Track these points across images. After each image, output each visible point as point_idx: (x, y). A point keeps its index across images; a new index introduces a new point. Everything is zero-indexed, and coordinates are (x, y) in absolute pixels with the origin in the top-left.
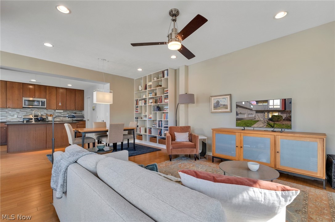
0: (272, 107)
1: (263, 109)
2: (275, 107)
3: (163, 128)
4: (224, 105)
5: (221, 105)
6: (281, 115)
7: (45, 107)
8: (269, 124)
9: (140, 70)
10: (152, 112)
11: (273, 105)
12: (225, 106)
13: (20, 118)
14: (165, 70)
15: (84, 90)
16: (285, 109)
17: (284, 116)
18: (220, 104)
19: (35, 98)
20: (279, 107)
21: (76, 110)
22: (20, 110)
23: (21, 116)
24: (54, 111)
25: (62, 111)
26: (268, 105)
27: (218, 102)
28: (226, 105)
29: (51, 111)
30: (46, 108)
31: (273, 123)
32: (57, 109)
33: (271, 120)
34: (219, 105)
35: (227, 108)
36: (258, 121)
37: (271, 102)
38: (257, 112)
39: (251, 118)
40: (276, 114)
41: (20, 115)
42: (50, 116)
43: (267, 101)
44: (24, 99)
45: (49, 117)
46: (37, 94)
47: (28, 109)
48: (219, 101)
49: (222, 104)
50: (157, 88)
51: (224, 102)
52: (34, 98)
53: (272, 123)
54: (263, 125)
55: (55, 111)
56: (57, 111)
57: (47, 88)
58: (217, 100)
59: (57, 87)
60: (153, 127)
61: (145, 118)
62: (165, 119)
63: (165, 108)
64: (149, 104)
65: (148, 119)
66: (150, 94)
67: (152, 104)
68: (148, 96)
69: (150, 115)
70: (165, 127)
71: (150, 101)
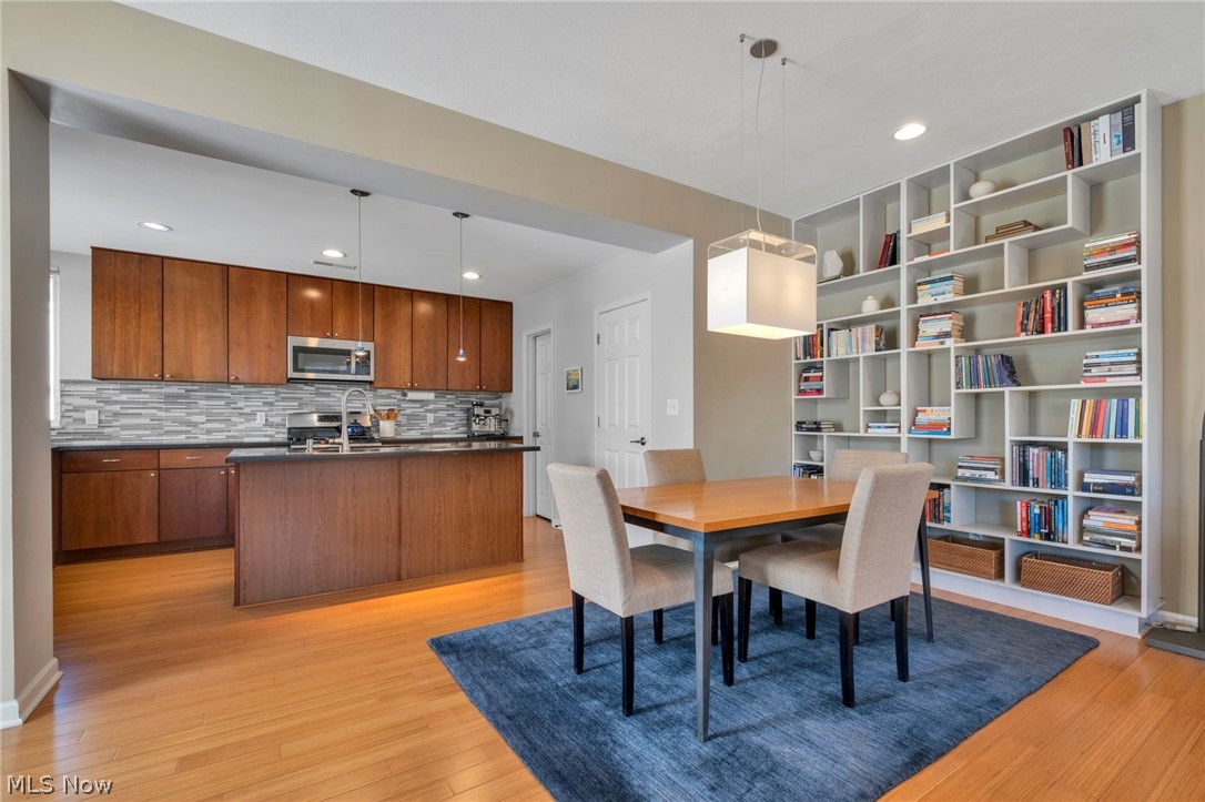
3: (1071, 491)
7: (371, 378)
9: (911, 131)
10: (954, 391)
13: (278, 425)
14: (1094, 116)
15: (511, 304)
19: (332, 337)
21: (485, 391)
22: (277, 394)
23: (278, 420)
24: (399, 397)
25: (430, 396)
29: (389, 397)
30: (371, 383)
32: (413, 388)
41: (277, 415)
42: (388, 418)
44: (293, 341)
45: (381, 423)
46: (341, 320)
47: (306, 388)
50: (1006, 241)
52: (328, 337)
55: (405, 395)
56: (412, 395)
57: (377, 294)
59: (412, 291)
60: (957, 478)
61: (879, 427)
62: (1093, 432)
63: (1098, 365)
64: (922, 345)
65: (909, 432)
66: (928, 286)
67: (950, 343)
68: (914, 298)
69: (925, 411)
70: (1095, 484)
71: (930, 327)
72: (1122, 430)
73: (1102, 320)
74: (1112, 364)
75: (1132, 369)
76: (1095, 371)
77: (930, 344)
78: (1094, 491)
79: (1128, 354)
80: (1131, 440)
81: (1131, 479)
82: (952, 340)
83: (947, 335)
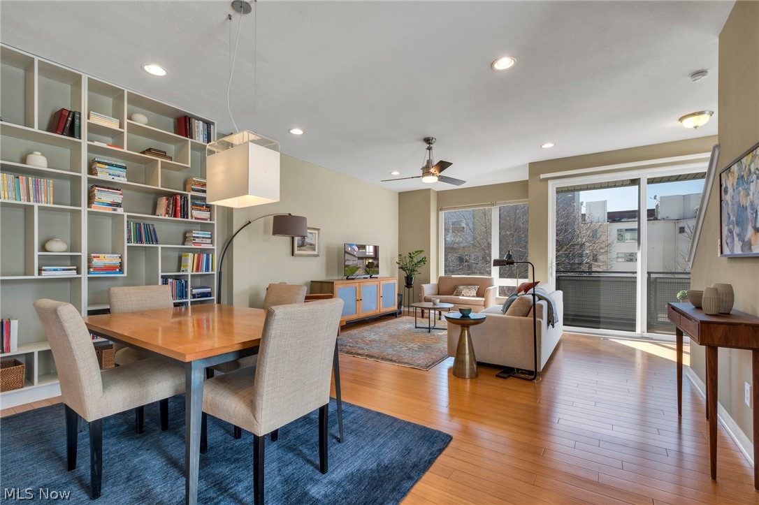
0: (368, 254)
1: (363, 256)
3: (190, 298)
4: (311, 244)
5: (307, 243)
6: (374, 262)
8: (367, 271)
9: (156, 70)
10: (126, 244)
11: (369, 252)
12: (313, 247)
16: (376, 255)
17: (376, 263)
18: (305, 242)
20: (372, 254)
26: (366, 252)
27: (303, 239)
28: (313, 244)
33: (367, 266)
34: (305, 244)
35: (314, 250)
36: (359, 268)
37: (367, 249)
38: (360, 258)
39: (354, 265)
40: (370, 261)
43: (364, 247)
49: (308, 241)
50: (159, 160)
51: (312, 239)
53: (368, 269)
54: (362, 272)
61: (56, 270)
62: (198, 270)
63: (198, 237)
64: (96, 208)
65: (89, 273)
66: (107, 167)
67: (120, 211)
68: (91, 171)
69: (99, 257)
70: (198, 294)
71: (103, 196)
72: (207, 269)
73: (198, 217)
74: (203, 238)
75: (209, 241)
76: (197, 240)
77: (106, 209)
78: (198, 297)
79: (208, 234)
80: (210, 272)
81: (209, 290)
82: (122, 209)
83: (118, 205)
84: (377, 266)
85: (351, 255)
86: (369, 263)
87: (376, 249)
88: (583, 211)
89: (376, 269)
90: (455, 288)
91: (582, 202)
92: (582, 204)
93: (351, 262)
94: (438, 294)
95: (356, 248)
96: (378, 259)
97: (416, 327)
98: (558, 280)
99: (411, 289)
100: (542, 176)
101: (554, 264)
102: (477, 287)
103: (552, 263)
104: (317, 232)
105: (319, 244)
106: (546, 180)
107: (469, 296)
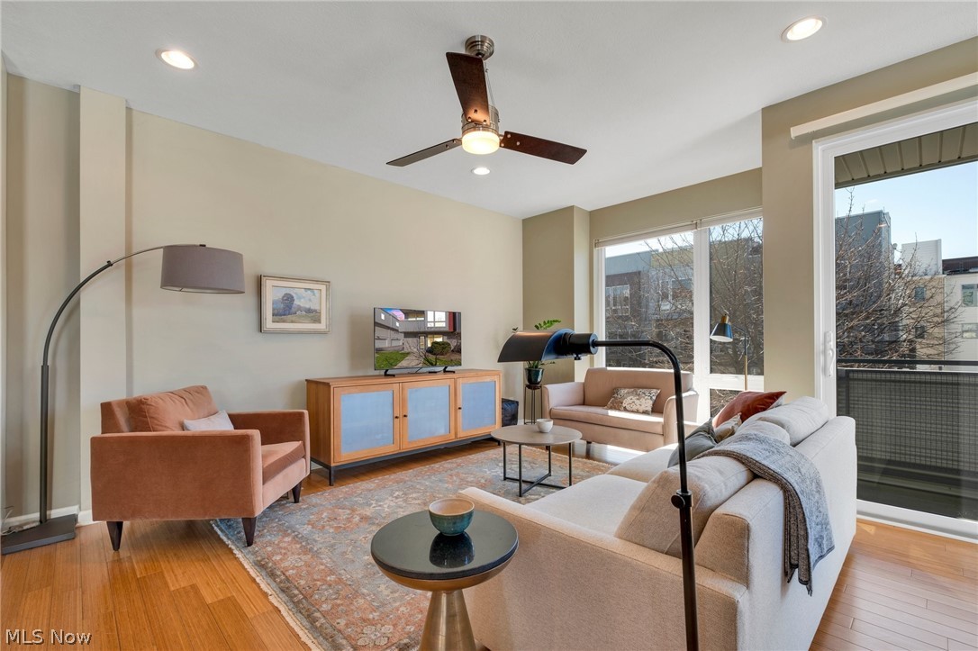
0: (432, 325)
1: (417, 330)
2: (437, 325)
4: (309, 311)
5: (299, 308)
6: (449, 341)
8: (428, 361)
11: (434, 322)
12: (313, 315)
16: (455, 329)
17: (453, 343)
18: (294, 306)
20: (443, 325)
26: (425, 321)
27: (288, 299)
28: (315, 311)
31: (434, 357)
33: (430, 351)
34: (293, 310)
35: (318, 320)
36: (408, 353)
37: (430, 315)
38: (407, 335)
39: (396, 349)
40: (439, 340)
43: (422, 313)
48: (294, 295)
49: (302, 305)
51: (310, 300)
53: (432, 357)
54: (417, 362)
58: (284, 291)
84: (458, 350)
85: (388, 328)
86: (434, 344)
87: (454, 318)
88: (897, 257)
89: (454, 357)
90: (614, 391)
91: (895, 245)
92: (894, 247)
93: (387, 342)
94: (584, 403)
95: (401, 316)
96: (459, 334)
97: (505, 479)
98: (843, 381)
99: (537, 391)
100: (796, 132)
101: (832, 344)
102: (655, 392)
103: (825, 342)
104: (323, 287)
105: (328, 311)
106: (808, 139)
107: (637, 412)
